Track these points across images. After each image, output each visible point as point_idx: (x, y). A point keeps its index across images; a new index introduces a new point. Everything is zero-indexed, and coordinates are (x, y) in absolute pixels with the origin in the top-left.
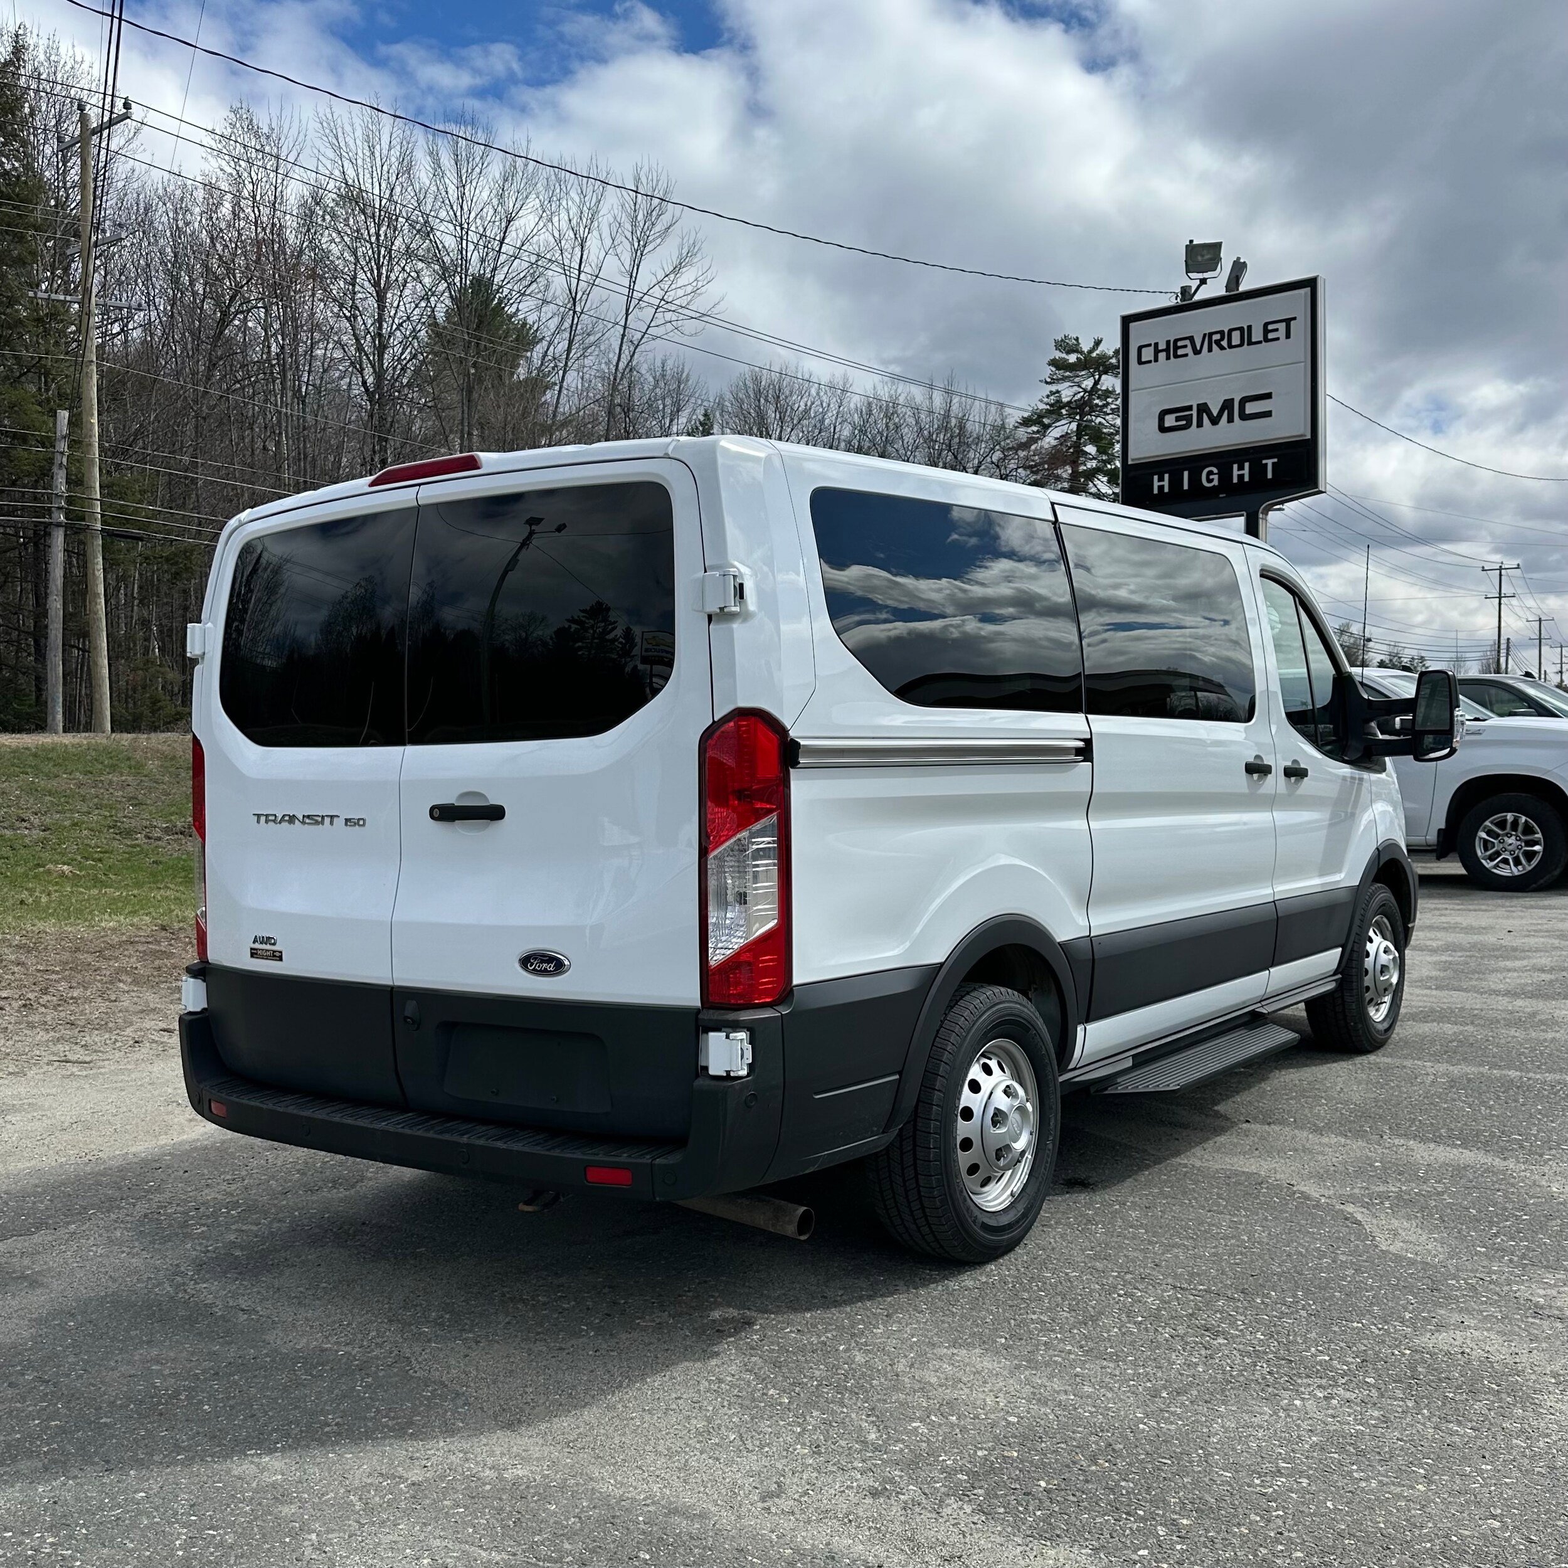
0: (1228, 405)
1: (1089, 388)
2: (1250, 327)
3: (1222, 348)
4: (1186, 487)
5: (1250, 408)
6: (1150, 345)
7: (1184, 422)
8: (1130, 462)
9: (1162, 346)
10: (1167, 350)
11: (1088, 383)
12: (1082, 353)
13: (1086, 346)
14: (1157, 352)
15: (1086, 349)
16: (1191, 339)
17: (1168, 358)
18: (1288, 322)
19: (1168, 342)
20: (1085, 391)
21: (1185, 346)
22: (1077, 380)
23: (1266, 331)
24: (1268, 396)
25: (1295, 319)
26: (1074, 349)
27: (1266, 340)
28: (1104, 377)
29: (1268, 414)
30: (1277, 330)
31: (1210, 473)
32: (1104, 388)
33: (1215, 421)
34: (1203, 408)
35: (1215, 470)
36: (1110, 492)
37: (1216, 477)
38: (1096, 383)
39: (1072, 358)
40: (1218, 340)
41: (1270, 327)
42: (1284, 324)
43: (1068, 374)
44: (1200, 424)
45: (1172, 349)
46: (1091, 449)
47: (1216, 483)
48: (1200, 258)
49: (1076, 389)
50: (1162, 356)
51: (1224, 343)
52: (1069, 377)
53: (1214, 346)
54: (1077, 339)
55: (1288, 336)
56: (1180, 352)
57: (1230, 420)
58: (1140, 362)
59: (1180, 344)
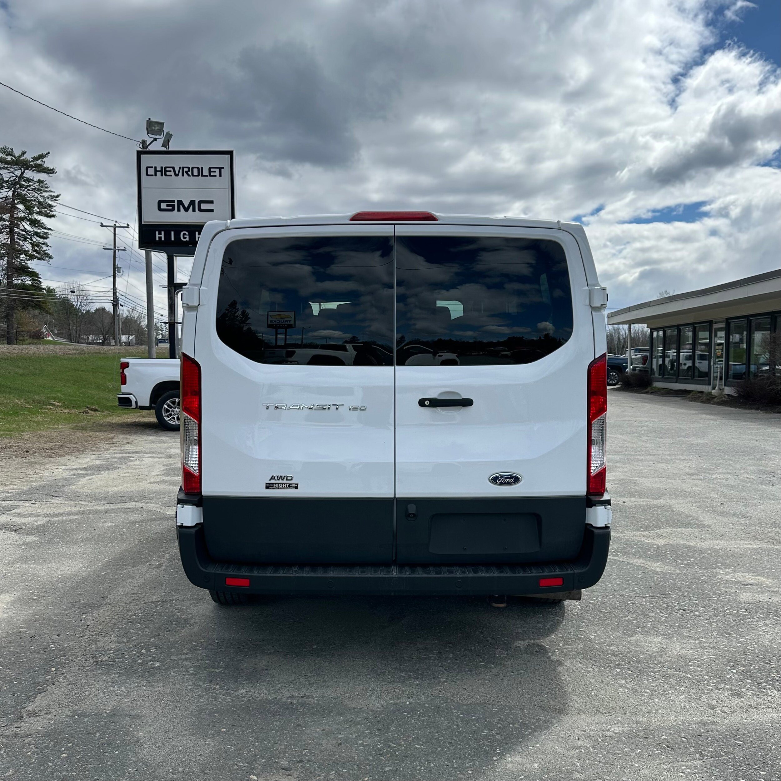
0: (192, 203)
1: (19, 176)
2: (202, 168)
3: (189, 175)
4: (173, 239)
5: (203, 206)
6: (152, 167)
7: (171, 208)
8: (143, 223)
9: (158, 169)
10: (161, 171)
11: (18, 173)
12: (14, 156)
13: (17, 153)
14: (156, 171)
15: (17, 155)
16: (173, 168)
17: (162, 175)
18: (220, 169)
19: (162, 168)
20: (17, 176)
21: (170, 171)
22: (12, 170)
23: (210, 172)
24: (212, 202)
25: (223, 168)
26: (11, 154)
27: (210, 175)
28: (26, 171)
29: (212, 211)
30: (215, 172)
31: (184, 234)
32: (27, 177)
33: (186, 210)
34: (180, 203)
35: (187, 233)
36: (32, 230)
37: (187, 237)
38: (22, 173)
39: (9, 158)
40: (187, 171)
41: (212, 170)
42: (218, 169)
43: (6, 166)
44: (179, 210)
45: (164, 171)
46: (21, 207)
47: (187, 239)
48: (153, 128)
49: (11, 174)
50: (159, 174)
51: (190, 173)
52: (7, 167)
53: (185, 174)
54: (12, 149)
55: (220, 175)
56: (168, 173)
57: (194, 210)
58: (147, 175)
59: (168, 169)
